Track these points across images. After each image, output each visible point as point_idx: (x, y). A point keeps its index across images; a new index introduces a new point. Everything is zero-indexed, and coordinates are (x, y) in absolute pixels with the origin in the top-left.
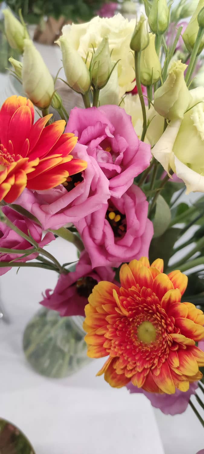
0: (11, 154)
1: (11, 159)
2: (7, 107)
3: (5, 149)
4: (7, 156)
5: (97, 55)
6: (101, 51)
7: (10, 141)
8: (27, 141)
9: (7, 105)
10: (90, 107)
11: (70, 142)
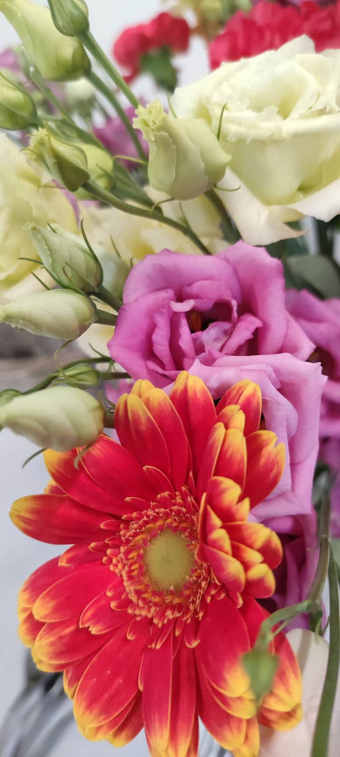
0: (148, 507)
1: (158, 513)
2: (61, 473)
3: (134, 514)
4: (148, 517)
5: (51, 259)
6: (49, 250)
7: (128, 499)
8: (147, 468)
9: (57, 471)
10: (116, 317)
11: (195, 393)
